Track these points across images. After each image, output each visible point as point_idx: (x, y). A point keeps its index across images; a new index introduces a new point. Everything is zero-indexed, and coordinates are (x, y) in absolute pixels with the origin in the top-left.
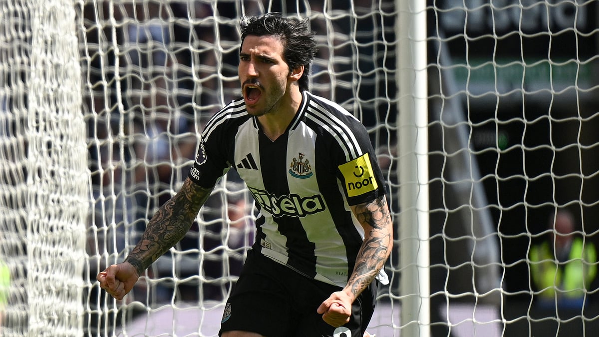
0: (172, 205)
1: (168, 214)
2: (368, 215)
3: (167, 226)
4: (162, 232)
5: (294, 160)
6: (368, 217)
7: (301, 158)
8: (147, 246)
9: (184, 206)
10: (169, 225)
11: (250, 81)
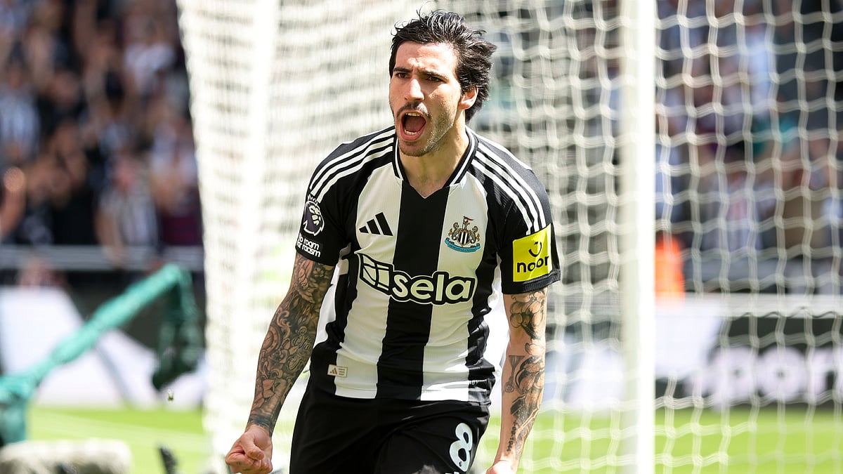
0: (287, 316)
1: (285, 333)
2: (528, 317)
3: (288, 350)
4: (284, 361)
5: (456, 225)
6: (527, 321)
7: (465, 223)
8: (271, 389)
9: (302, 311)
10: (291, 347)
11: (412, 106)
